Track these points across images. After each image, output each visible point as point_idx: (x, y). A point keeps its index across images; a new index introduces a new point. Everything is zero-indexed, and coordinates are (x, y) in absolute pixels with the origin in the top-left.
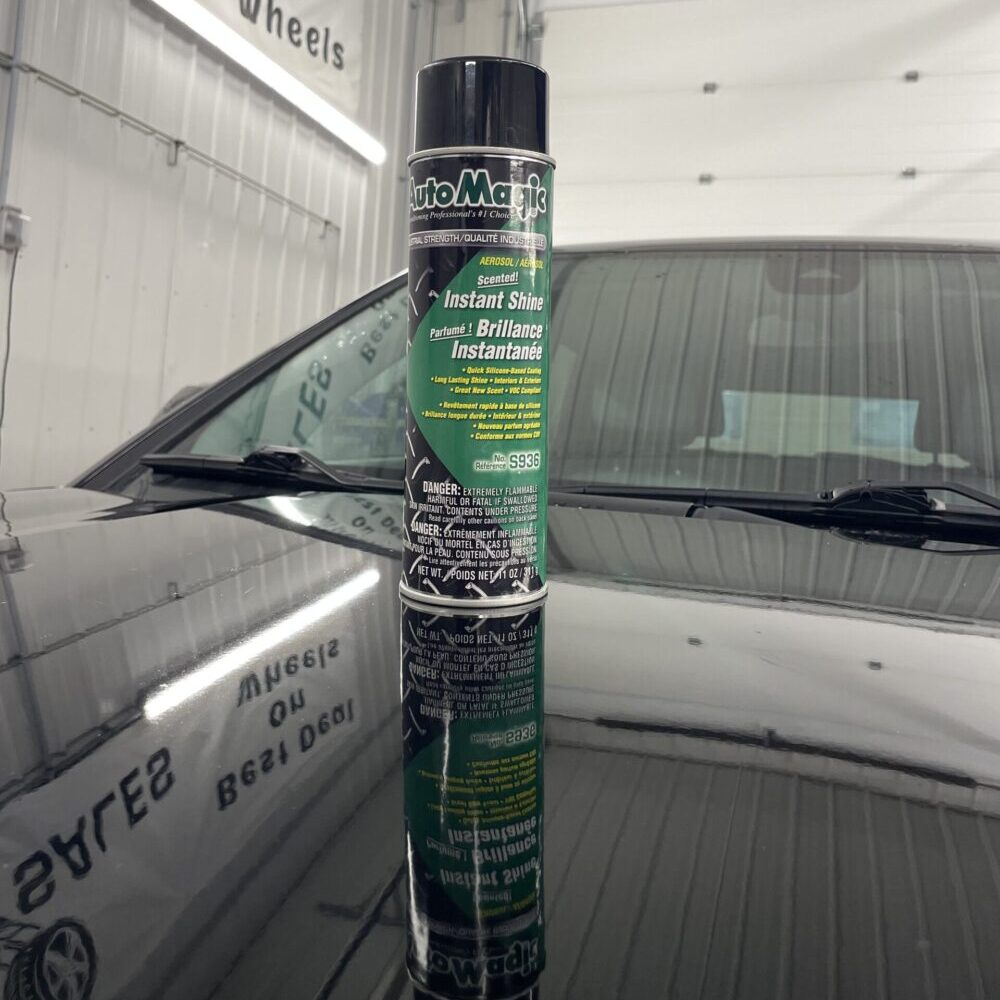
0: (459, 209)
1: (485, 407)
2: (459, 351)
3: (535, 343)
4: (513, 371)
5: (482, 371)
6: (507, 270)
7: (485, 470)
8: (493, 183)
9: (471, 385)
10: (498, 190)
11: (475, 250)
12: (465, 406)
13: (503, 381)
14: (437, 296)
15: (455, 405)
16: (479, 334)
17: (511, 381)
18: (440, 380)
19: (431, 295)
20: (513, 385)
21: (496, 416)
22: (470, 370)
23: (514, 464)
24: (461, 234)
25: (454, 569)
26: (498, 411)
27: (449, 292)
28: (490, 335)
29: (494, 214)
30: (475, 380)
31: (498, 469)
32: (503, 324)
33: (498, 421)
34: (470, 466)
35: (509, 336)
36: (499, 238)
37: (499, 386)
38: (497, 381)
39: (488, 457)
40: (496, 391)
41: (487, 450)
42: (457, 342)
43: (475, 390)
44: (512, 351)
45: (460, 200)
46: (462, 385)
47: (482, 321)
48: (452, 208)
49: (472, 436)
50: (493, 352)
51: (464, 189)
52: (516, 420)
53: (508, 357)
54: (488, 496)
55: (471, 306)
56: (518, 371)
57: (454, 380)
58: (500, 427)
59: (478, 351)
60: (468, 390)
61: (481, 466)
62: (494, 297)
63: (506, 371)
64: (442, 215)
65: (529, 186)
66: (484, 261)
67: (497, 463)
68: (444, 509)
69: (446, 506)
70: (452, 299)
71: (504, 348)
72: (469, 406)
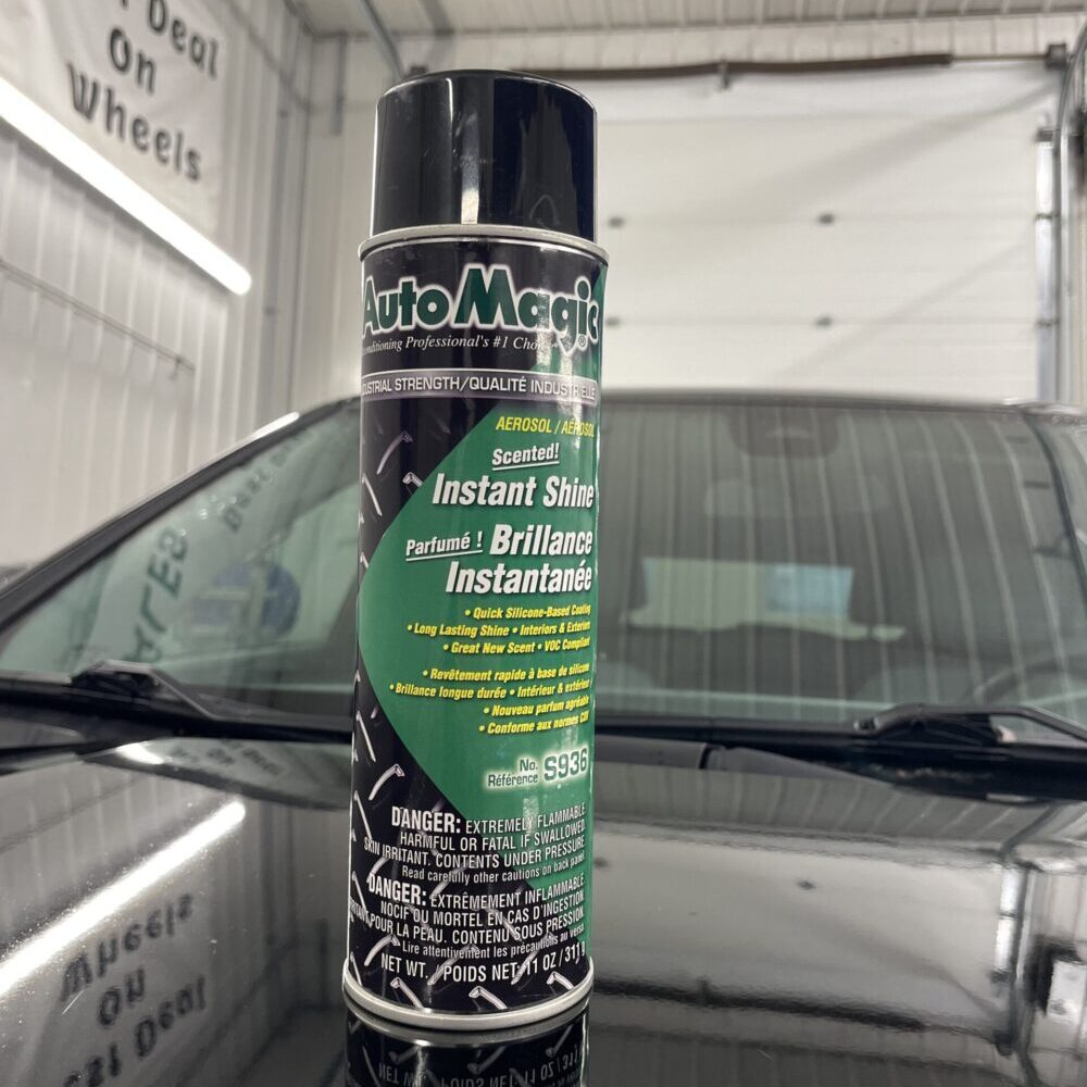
0: (459, 333)
1: (504, 676)
2: (460, 579)
3: (583, 562)
4: (551, 612)
5: (499, 615)
6: (541, 440)
7: (504, 787)
8: (518, 290)
9: (479, 639)
10: (528, 301)
11: (486, 405)
12: (470, 676)
13: (535, 630)
14: (419, 483)
15: (451, 675)
16: (494, 550)
17: (547, 630)
18: (424, 629)
19: (407, 480)
20: (550, 636)
21: (522, 692)
22: (479, 613)
23: (550, 773)
24: (463, 376)
25: (448, 964)
26: (525, 682)
27: (441, 477)
28: (514, 551)
29: (520, 343)
30: (487, 630)
31: (526, 784)
32: (534, 532)
33: (525, 700)
34: (480, 781)
35: (544, 552)
36: (528, 384)
37: (528, 638)
38: (525, 630)
39: (509, 764)
40: (523, 648)
41: (506, 752)
42: (455, 565)
43: (487, 648)
44: (549, 578)
45: (461, 317)
46: (464, 639)
47: (499, 528)
48: (446, 331)
49: (482, 728)
50: (520, 581)
51: (467, 300)
52: (555, 697)
53: (543, 589)
54: (509, 833)
55: (482, 501)
56: (558, 612)
57: (450, 631)
58: (528, 710)
59: (492, 579)
60: (473, 649)
61: (497, 780)
62: (520, 486)
63: (539, 613)
64: (428, 342)
65: (577, 297)
66: (503, 424)
67: (524, 773)
68: (431, 858)
69: (435, 853)
70: (445, 489)
71: (535, 573)
72: (476, 676)
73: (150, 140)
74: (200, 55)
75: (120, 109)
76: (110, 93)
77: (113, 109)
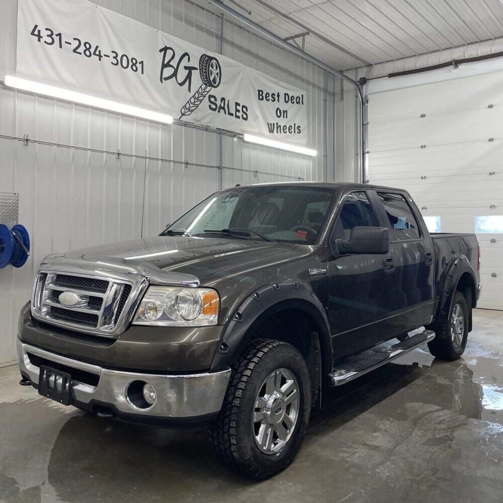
73: (287, 130)
74: (299, 101)
75: (280, 126)
76: (277, 124)
77: (279, 127)
